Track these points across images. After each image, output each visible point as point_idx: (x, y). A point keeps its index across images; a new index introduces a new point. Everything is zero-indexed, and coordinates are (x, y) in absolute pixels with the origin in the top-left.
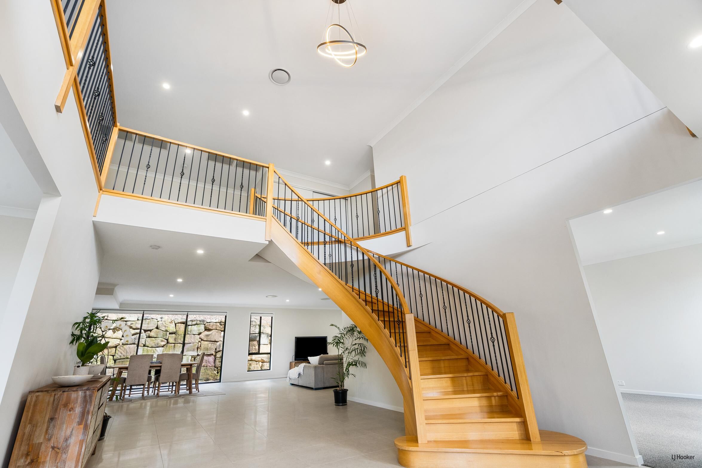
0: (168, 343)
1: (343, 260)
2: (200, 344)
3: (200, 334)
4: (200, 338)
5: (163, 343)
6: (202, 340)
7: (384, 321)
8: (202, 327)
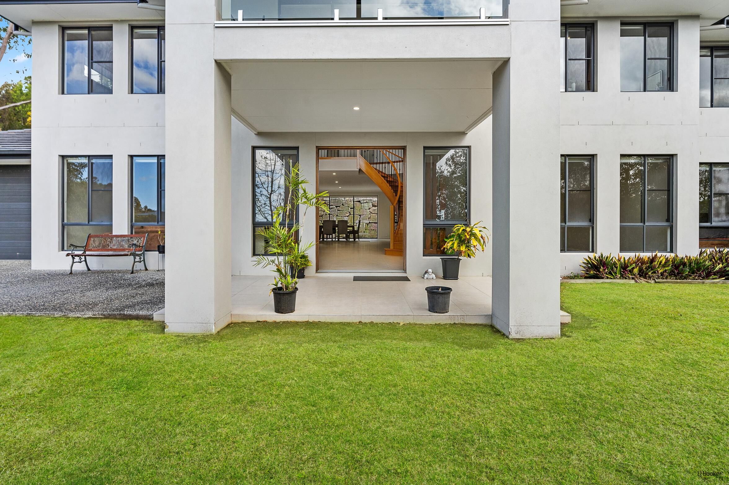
0: (350, 214)
1: (391, 173)
2: (370, 215)
3: (370, 209)
4: (370, 212)
5: (347, 215)
6: (371, 213)
7: (394, 190)
8: (371, 204)
